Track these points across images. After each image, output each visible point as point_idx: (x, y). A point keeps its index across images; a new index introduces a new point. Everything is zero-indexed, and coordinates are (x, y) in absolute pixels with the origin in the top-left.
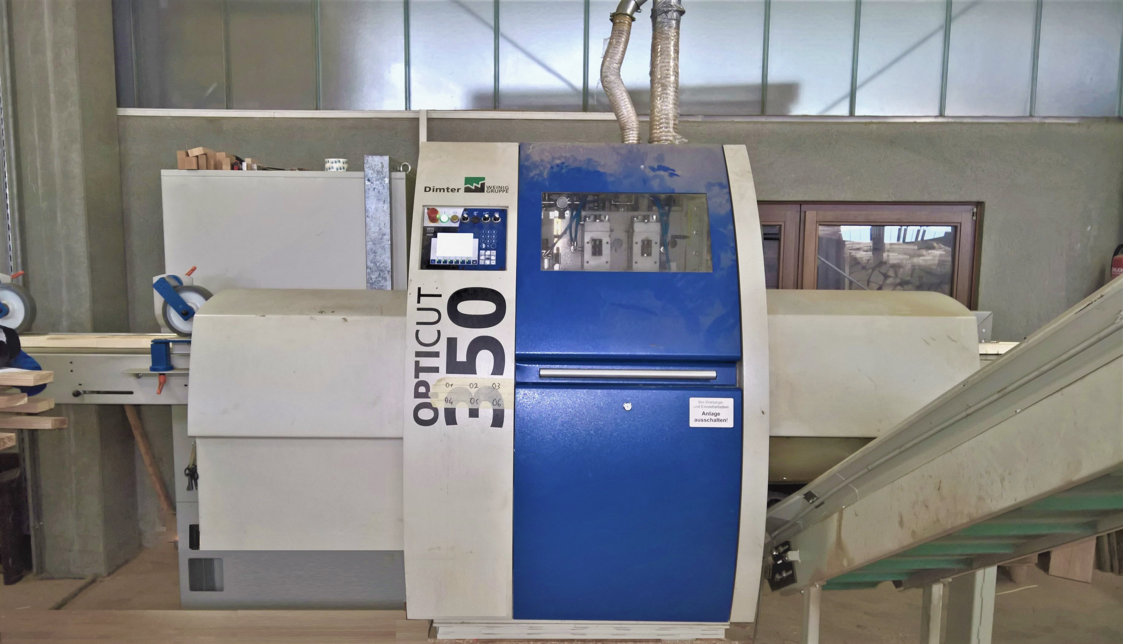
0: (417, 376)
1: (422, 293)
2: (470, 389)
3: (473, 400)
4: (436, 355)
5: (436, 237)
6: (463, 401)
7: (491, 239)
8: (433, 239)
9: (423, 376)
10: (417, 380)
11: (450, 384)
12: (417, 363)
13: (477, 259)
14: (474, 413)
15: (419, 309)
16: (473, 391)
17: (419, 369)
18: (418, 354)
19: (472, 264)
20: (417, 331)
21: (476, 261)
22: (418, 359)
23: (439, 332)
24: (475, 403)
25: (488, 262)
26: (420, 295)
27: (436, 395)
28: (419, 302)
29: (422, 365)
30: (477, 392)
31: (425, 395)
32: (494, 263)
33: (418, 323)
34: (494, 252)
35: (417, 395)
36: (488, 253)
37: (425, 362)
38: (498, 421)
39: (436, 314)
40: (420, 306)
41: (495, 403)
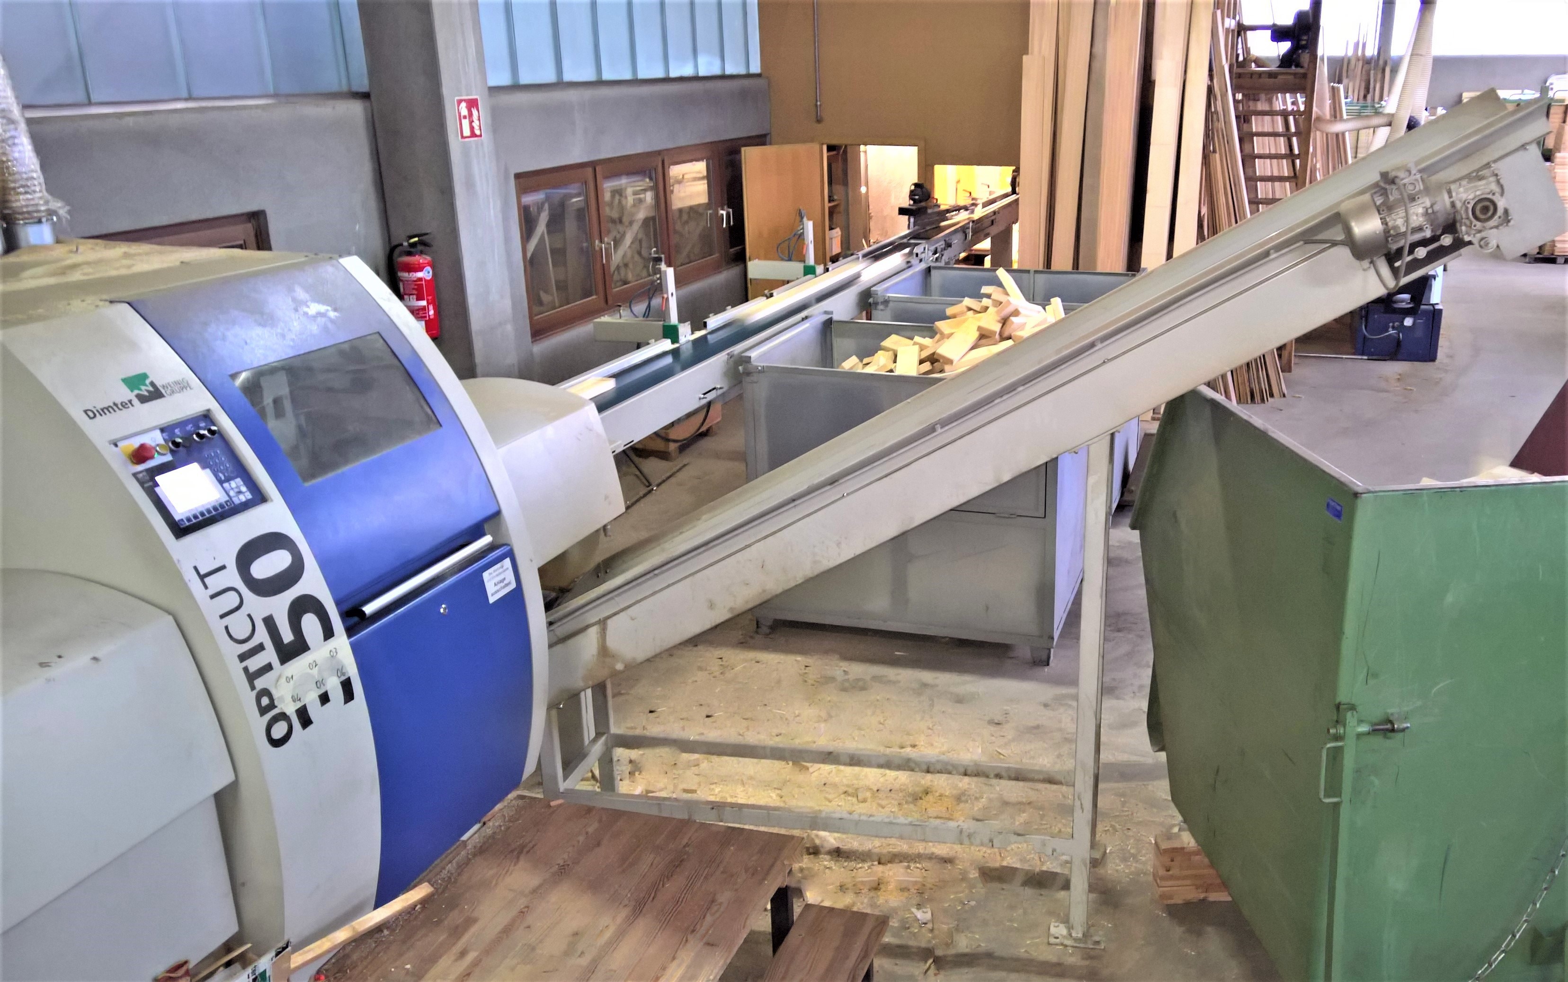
0: (253, 688)
1: (202, 572)
2: (310, 671)
3: (318, 683)
4: (261, 648)
5: (157, 485)
6: (309, 690)
7: (222, 463)
8: (157, 489)
9: (260, 683)
10: (255, 692)
11: (290, 676)
12: (246, 669)
13: (227, 498)
14: (325, 699)
15: (213, 597)
16: (315, 671)
17: (251, 677)
18: (243, 657)
19: (227, 507)
20: (227, 628)
21: (228, 501)
22: (244, 664)
23: (249, 616)
24: (322, 686)
25: (243, 498)
26: (202, 577)
27: (281, 699)
28: (206, 587)
29: (252, 669)
30: (320, 672)
31: (272, 706)
32: (249, 496)
33: (222, 616)
34: (239, 480)
35: (263, 711)
36: (233, 484)
37: (254, 663)
38: (349, 695)
39: (232, 594)
40: (211, 591)
41: (339, 675)
